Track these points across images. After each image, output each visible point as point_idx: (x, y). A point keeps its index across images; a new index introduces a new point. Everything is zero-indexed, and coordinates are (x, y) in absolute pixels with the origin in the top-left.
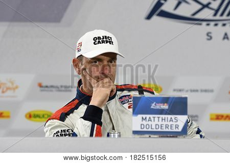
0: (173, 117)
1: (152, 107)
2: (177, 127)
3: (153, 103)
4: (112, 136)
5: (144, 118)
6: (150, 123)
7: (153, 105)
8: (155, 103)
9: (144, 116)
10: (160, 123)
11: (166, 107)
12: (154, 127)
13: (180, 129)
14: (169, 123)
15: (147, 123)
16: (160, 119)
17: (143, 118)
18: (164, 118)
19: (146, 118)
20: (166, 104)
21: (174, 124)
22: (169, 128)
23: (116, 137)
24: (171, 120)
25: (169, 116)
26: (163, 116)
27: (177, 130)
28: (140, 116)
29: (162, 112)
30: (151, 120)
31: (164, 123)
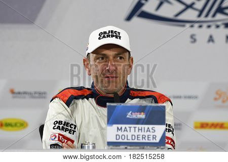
0: (150, 126)
1: (128, 116)
2: (154, 137)
3: (129, 112)
4: (86, 148)
5: (120, 128)
6: (125, 133)
7: (129, 114)
8: (131, 112)
9: (120, 126)
10: (136, 134)
11: (142, 116)
12: (130, 137)
13: (158, 140)
14: (146, 134)
15: (123, 133)
16: (137, 129)
17: (118, 128)
18: (140, 128)
19: (121, 128)
20: (142, 113)
21: (152, 134)
22: (146, 138)
23: (91, 148)
24: (148, 130)
25: (146, 126)
26: (140, 126)
27: (154, 141)
28: (115, 126)
29: (138, 122)
30: (127, 131)
31: (141, 133)
